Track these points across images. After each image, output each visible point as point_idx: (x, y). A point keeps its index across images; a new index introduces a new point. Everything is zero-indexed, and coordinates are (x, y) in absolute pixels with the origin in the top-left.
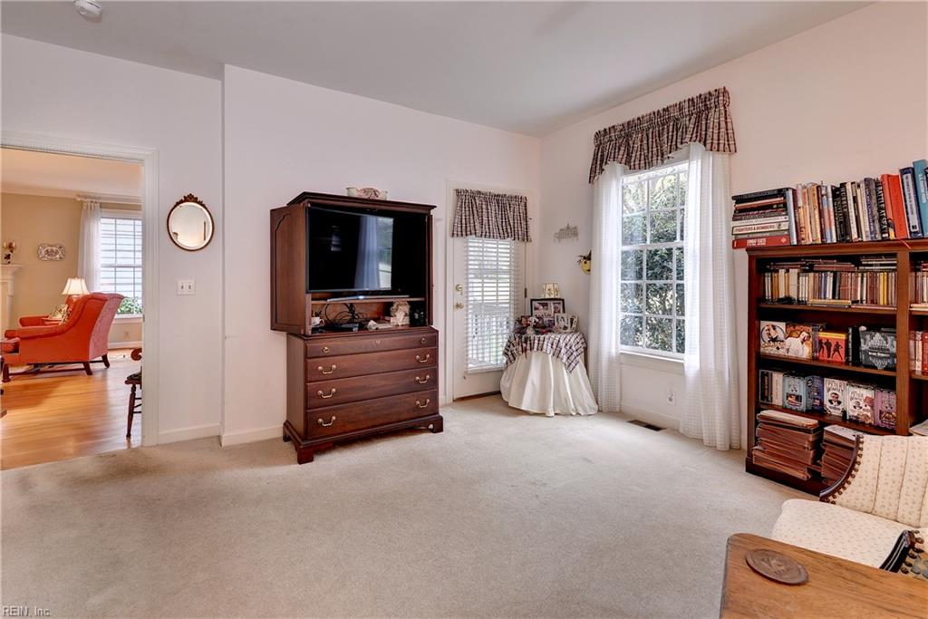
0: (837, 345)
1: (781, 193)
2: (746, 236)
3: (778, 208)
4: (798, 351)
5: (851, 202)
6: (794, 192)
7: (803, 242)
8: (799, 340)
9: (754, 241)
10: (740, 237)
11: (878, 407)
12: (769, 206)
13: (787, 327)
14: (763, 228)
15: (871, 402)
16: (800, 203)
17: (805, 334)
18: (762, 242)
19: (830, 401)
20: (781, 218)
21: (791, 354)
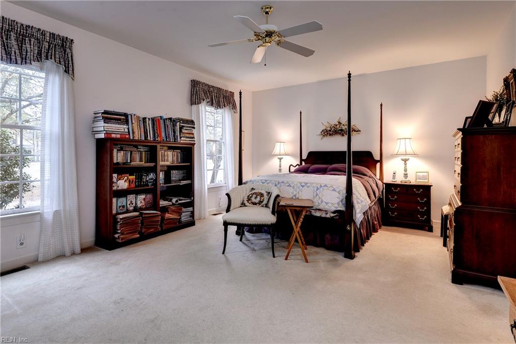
0: (133, 181)
1: (126, 115)
2: (111, 132)
3: (123, 121)
4: (123, 186)
5: (148, 125)
6: (131, 116)
7: (135, 138)
8: (123, 181)
9: (115, 135)
10: (108, 132)
11: (147, 200)
12: (120, 120)
13: (118, 176)
14: (118, 129)
15: (144, 199)
16: (133, 122)
17: (126, 178)
18: (118, 136)
19: (129, 205)
20: (125, 126)
21: (120, 188)
